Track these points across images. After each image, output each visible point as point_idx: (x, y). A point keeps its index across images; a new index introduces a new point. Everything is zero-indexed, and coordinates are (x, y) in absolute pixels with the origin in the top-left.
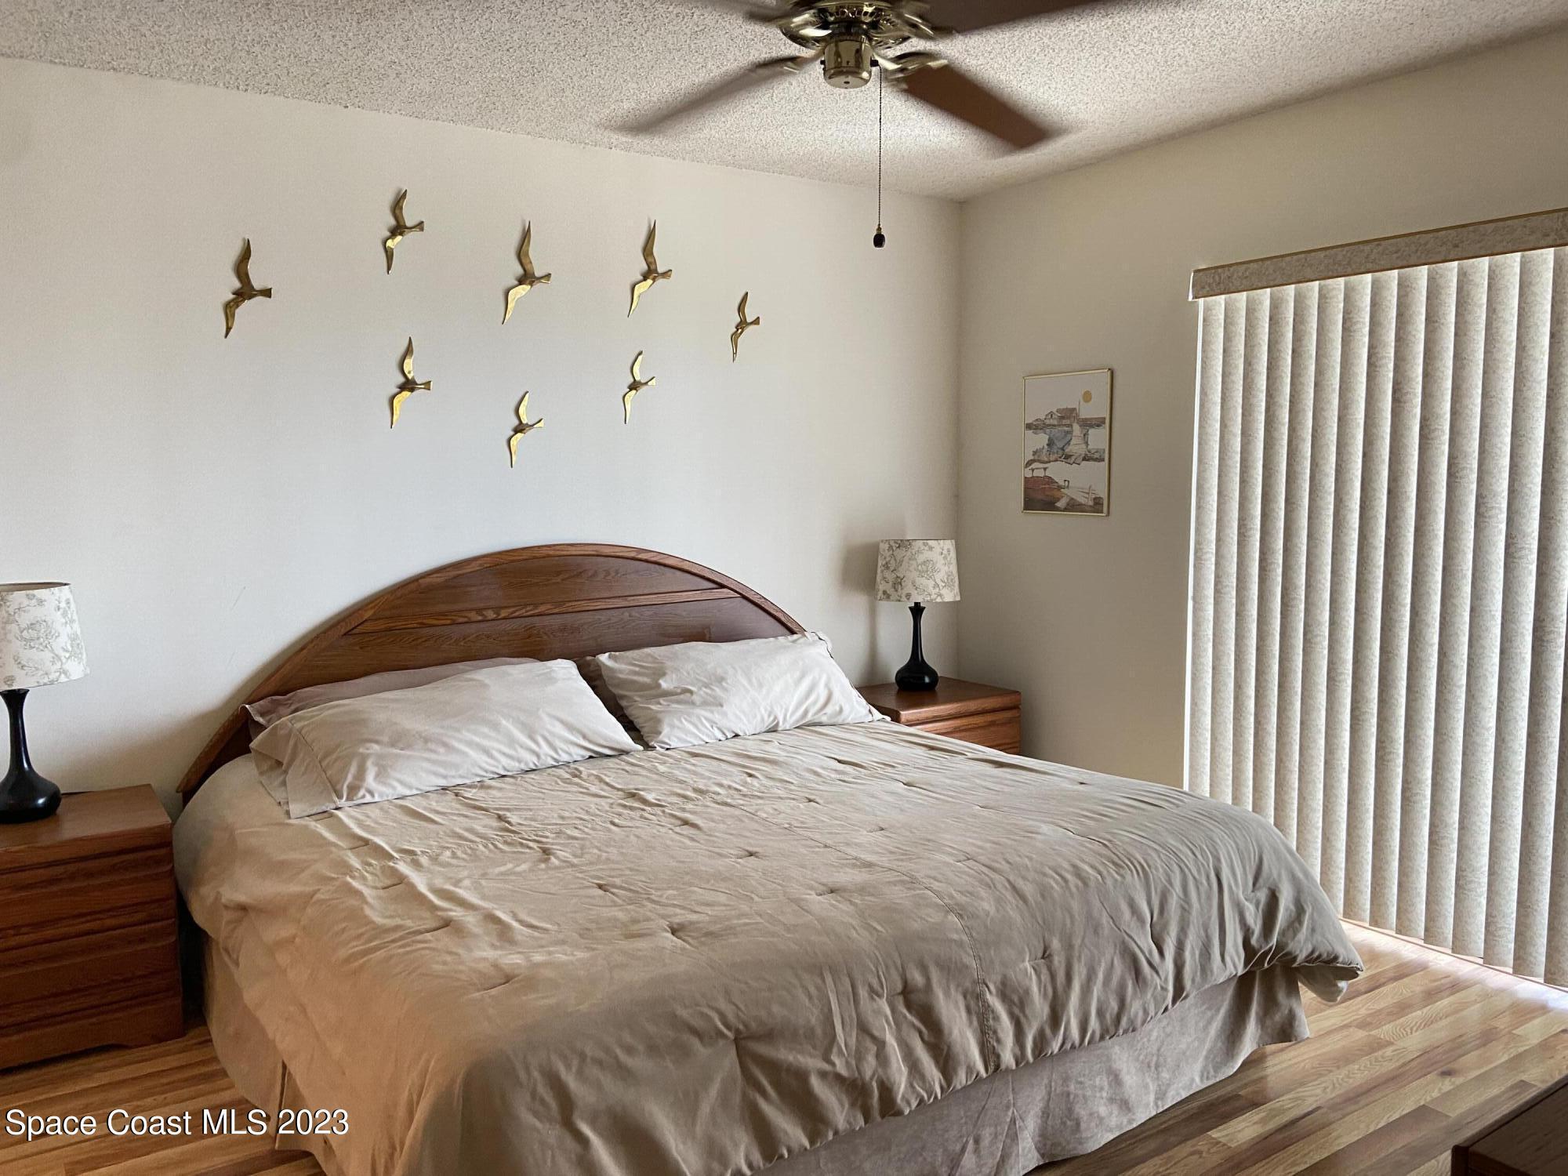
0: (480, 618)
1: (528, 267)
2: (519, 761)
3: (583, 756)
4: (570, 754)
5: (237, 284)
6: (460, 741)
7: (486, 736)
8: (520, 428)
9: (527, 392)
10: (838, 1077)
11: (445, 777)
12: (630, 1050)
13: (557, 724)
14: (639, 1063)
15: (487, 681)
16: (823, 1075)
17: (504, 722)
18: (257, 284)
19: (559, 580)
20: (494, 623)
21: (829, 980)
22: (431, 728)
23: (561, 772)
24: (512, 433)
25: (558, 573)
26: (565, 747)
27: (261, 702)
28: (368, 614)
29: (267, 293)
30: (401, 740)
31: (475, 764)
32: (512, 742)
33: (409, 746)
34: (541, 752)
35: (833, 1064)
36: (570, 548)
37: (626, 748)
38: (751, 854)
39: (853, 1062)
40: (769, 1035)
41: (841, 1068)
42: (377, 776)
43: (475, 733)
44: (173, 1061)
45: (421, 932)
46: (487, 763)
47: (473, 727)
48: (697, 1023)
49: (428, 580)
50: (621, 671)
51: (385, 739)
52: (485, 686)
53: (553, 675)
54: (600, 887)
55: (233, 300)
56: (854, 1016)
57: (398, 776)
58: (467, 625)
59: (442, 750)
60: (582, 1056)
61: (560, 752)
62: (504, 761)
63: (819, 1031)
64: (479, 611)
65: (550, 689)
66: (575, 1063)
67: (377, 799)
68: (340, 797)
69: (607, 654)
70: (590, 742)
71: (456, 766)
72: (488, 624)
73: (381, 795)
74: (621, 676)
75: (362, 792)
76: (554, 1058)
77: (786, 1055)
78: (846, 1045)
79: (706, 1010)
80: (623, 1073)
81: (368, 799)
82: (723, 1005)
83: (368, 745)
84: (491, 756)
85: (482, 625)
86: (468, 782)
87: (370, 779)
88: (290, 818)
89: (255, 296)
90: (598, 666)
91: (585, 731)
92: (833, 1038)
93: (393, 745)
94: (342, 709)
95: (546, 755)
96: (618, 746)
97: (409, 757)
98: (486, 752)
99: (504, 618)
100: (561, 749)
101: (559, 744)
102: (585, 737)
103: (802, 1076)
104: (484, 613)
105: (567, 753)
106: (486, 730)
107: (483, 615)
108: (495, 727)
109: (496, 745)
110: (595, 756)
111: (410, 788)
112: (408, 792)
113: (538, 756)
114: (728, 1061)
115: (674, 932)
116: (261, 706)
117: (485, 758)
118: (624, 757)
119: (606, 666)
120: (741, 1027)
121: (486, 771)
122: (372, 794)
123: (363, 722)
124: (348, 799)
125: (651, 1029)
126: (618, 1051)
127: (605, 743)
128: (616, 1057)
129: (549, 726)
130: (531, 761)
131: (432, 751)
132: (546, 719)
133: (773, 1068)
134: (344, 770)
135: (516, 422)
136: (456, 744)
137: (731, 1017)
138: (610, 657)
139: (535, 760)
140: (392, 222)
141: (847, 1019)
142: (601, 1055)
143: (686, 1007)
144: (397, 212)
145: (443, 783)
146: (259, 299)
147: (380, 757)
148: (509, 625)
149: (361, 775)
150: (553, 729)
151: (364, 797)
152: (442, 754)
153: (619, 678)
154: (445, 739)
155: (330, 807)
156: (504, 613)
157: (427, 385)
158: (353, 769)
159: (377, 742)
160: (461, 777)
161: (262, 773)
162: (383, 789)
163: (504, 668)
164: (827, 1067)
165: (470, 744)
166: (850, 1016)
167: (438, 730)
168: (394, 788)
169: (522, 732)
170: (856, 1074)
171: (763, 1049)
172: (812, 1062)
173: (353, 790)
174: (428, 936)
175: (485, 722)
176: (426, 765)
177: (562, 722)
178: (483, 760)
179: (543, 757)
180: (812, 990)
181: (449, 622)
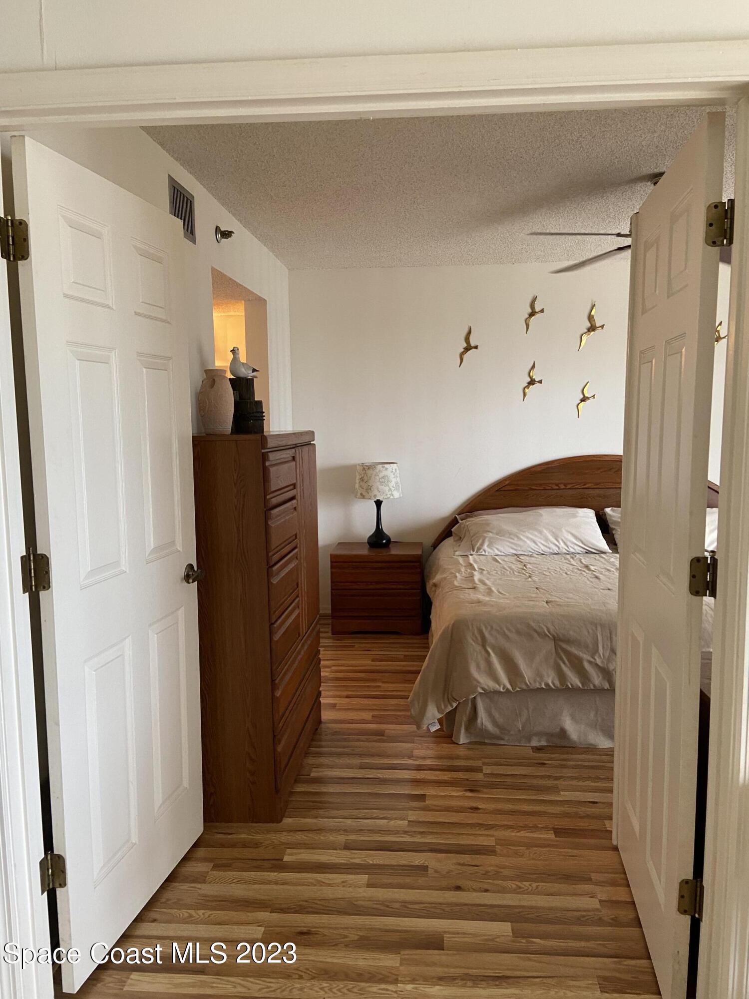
0: (557, 488)
1: (593, 323)
2: (550, 548)
3: (582, 552)
4: (575, 549)
5: (465, 345)
6: (524, 536)
7: (536, 536)
8: (584, 400)
9: (588, 382)
10: (597, 665)
11: (516, 550)
12: (509, 630)
13: (569, 535)
14: (513, 636)
15: (543, 513)
16: (590, 662)
17: (545, 531)
18: (473, 344)
19: (599, 472)
20: (564, 490)
21: (599, 629)
22: (514, 530)
23: (568, 556)
24: (580, 402)
25: (599, 469)
26: (572, 546)
27: (462, 515)
28: (507, 483)
29: (476, 347)
30: (500, 533)
31: (529, 547)
32: (547, 540)
33: (503, 536)
34: (560, 546)
35: (595, 659)
36: (606, 457)
37: (607, 551)
38: (609, 589)
39: (605, 662)
40: (568, 641)
41: (599, 661)
42: (487, 546)
43: (531, 534)
44: (415, 641)
45: (465, 588)
46: (534, 546)
47: (531, 531)
48: (537, 629)
49: (534, 469)
50: (614, 517)
51: (495, 532)
52: (541, 515)
53: (577, 514)
54: (537, 588)
55: (464, 351)
56: (609, 645)
57: (497, 547)
58: (550, 491)
59: (516, 539)
60: (492, 627)
61: (570, 547)
62: (543, 547)
63: (591, 646)
64: (557, 485)
65: (574, 520)
66: (489, 628)
67: (487, 554)
68: (473, 551)
69: (610, 508)
70: (585, 545)
71: (521, 547)
72: (561, 491)
73: (489, 553)
74: (614, 519)
75: (481, 550)
76: (482, 625)
77: (573, 650)
78: (603, 655)
79: (543, 626)
80: (507, 638)
81: (483, 553)
82: (550, 625)
83: (488, 533)
84: (537, 545)
85: (558, 491)
86: (526, 553)
87: (485, 547)
88: (454, 555)
89: (471, 349)
90: (605, 513)
91: (583, 539)
92: (597, 651)
93: (497, 534)
94: (483, 519)
95: (562, 548)
96: (598, 549)
97: (501, 540)
98: (535, 542)
99: (569, 489)
100: (570, 546)
101: (569, 543)
102: (582, 543)
103: (580, 660)
104: (560, 485)
105: (573, 549)
106: (536, 533)
107: (558, 486)
108: (541, 532)
109: (539, 540)
110: (588, 552)
111: (501, 552)
112: (500, 553)
113: (559, 548)
114: (550, 646)
115: (547, 602)
116: (462, 517)
117: (534, 545)
118: (602, 555)
119: (609, 514)
120: (555, 635)
121: (534, 550)
122: (485, 551)
123: (488, 524)
124: (477, 552)
125: (519, 626)
126: (505, 629)
127: (592, 546)
128: (504, 632)
129: (565, 535)
130: (556, 550)
131: (512, 539)
132: (564, 531)
133: (569, 654)
134: (478, 541)
135: (582, 396)
136: (522, 537)
137: (552, 630)
138: (611, 510)
139: (557, 549)
140: (530, 311)
141: (605, 646)
142: (498, 628)
143: (534, 622)
144: (533, 306)
145: (515, 552)
146: (474, 350)
147: (491, 538)
148: (571, 492)
149: (482, 545)
150: (567, 537)
151: (482, 552)
152: (516, 541)
153: (613, 520)
154: (518, 535)
155: (468, 553)
156: (569, 486)
157: (540, 382)
158: (480, 541)
159: (491, 532)
160: (523, 551)
161: (455, 541)
162: (489, 550)
163: (555, 509)
164: (592, 660)
165: (528, 538)
166: (607, 645)
167: (516, 531)
168: (494, 551)
169: (553, 537)
170: (606, 667)
171: (564, 646)
172: (586, 657)
173: (479, 549)
174: (467, 590)
175: (536, 530)
176: (508, 544)
177: (572, 534)
178: (533, 545)
179: (561, 548)
180: (590, 631)
181: (543, 488)
